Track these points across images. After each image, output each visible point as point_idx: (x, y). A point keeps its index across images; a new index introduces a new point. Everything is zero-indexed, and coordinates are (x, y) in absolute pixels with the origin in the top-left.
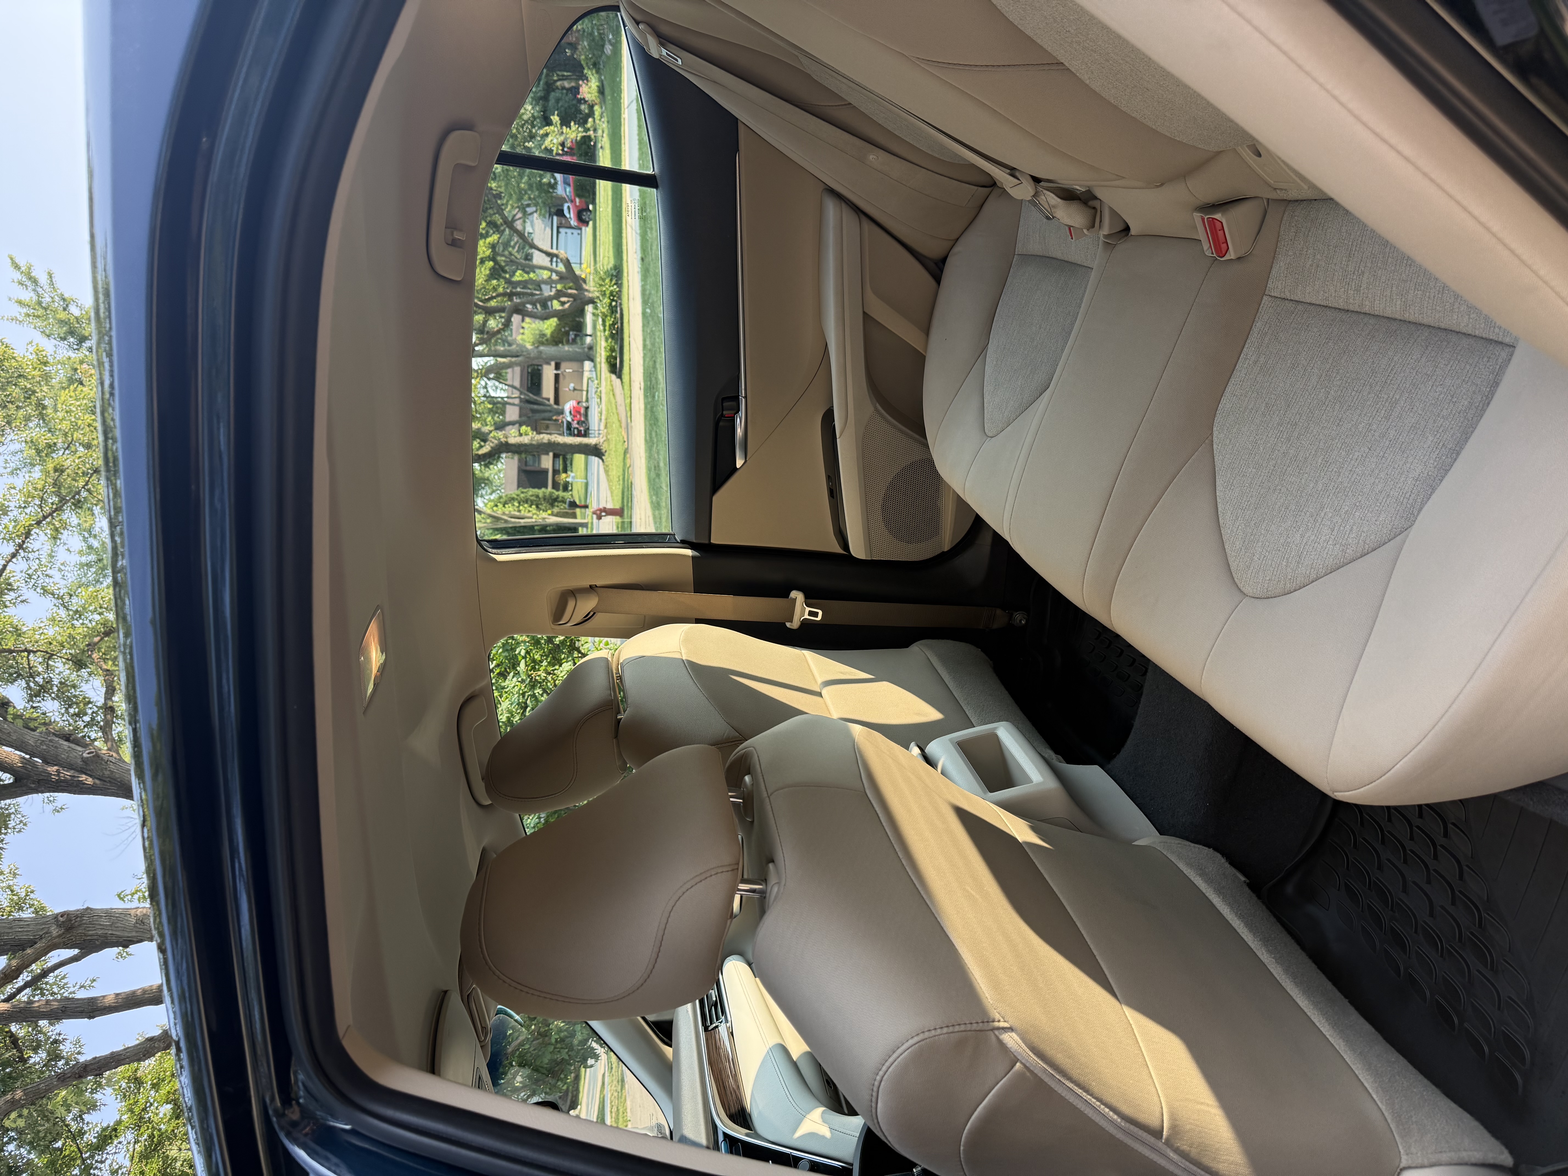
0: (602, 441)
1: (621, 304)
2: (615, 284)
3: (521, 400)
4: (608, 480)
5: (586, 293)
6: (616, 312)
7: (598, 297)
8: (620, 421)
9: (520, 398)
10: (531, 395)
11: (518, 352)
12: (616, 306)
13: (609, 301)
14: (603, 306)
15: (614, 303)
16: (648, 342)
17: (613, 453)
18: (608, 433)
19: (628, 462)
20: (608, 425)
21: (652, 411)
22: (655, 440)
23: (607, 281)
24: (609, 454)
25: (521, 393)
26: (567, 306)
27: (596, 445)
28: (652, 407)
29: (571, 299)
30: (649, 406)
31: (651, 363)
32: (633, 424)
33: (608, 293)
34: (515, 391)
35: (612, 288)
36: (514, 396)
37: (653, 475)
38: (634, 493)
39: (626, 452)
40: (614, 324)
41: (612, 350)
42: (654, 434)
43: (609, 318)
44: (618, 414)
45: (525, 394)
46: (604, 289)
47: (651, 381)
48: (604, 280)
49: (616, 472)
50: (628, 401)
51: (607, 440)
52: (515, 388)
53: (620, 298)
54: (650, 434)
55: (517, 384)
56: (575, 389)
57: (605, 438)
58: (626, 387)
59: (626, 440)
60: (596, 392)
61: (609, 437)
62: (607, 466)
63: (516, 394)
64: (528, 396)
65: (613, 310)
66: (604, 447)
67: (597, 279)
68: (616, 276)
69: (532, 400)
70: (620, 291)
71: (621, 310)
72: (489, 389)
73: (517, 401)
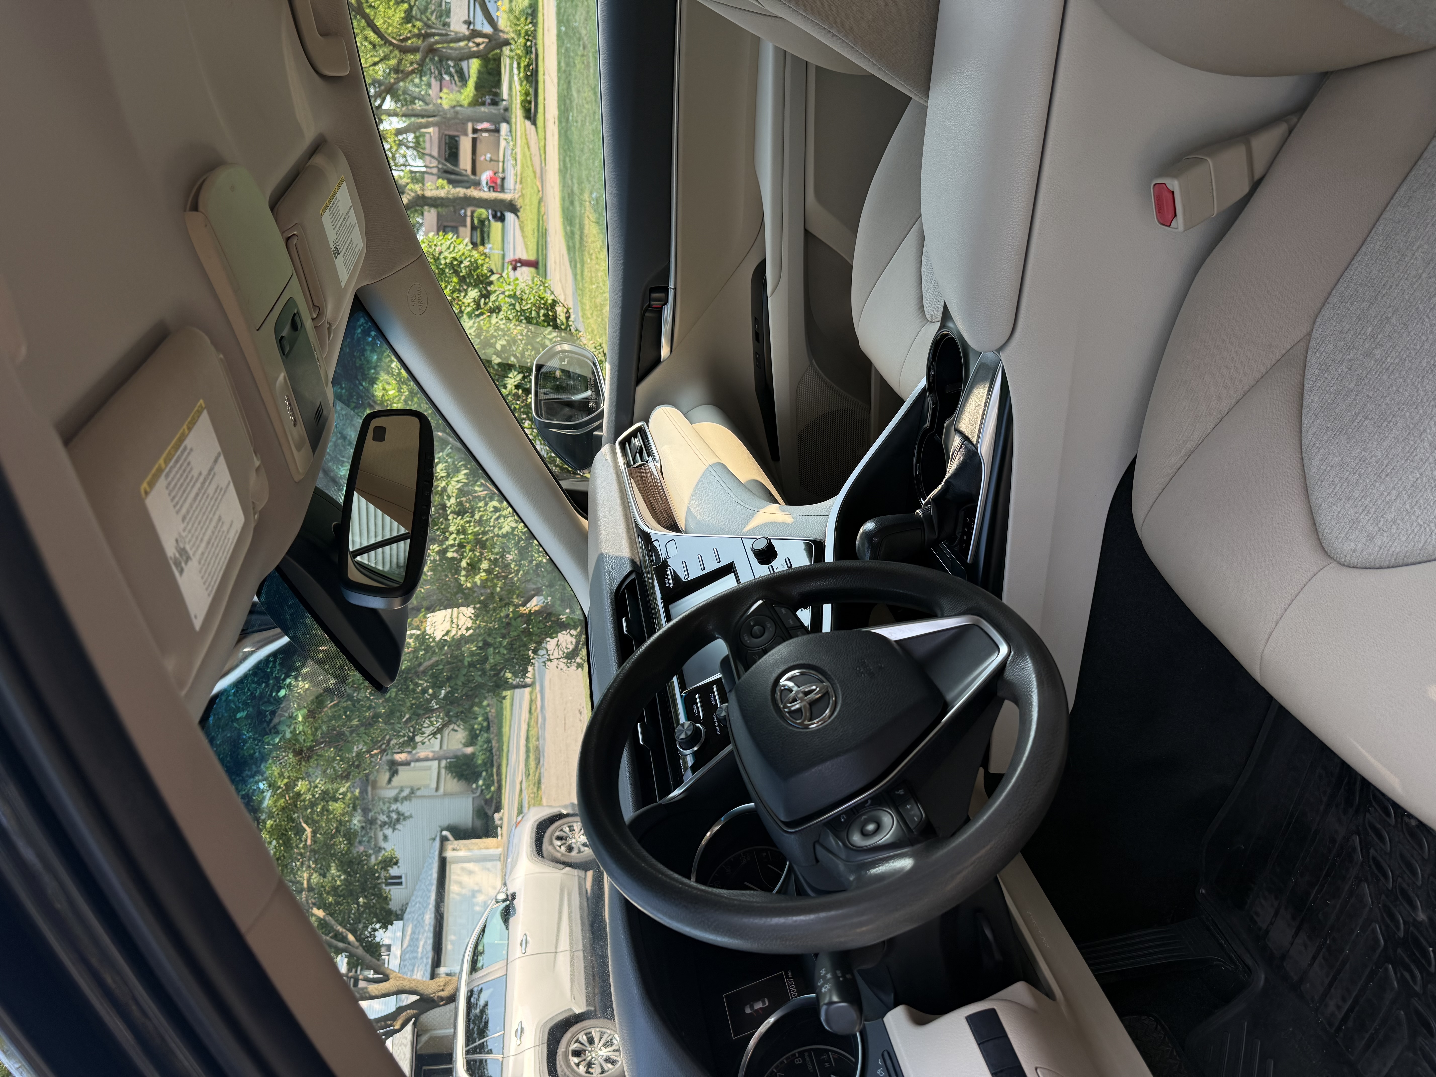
0: (517, 196)
1: (536, 44)
2: (530, 23)
3: (439, 169)
4: (523, 237)
5: (501, 34)
6: (531, 52)
7: (513, 39)
8: (534, 172)
9: (437, 167)
10: (448, 165)
11: (434, 111)
12: (531, 47)
13: (524, 41)
14: (518, 46)
15: (529, 43)
16: (563, 64)
17: (528, 207)
18: (523, 188)
19: (542, 209)
20: (523, 180)
21: (566, 137)
22: (569, 165)
23: (523, 19)
24: (524, 209)
25: (439, 162)
26: (482, 47)
27: (511, 201)
28: (566, 132)
29: (487, 40)
30: (563, 132)
31: (565, 86)
32: (547, 167)
33: (523, 32)
34: (433, 160)
35: (527, 27)
36: (432, 165)
37: (567, 203)
38: (549, 239)
39: (540, 201)
40: (528, 65)
41: (527, 94)
42: (567, 159)
43: (523, 59)
44: (532, 165)
45: (443, 164)
46: (519, 28)
47: (565, 105)
48: (518, 19)
49: (530, 227)
50: (542, 143)
51: (523, 196)
52: (433, 157)
53: (535, 37)
54: (564, 161)
55: (435, 153)
56: (491, 160)
57: (520, 194)
58: (540, 130)
59: (540, 189)
60: (512, 153)
61: (524, 192)
62: (522, 222)
63: (434, 163)
64: (445, 165)
65: (528, 50)
66: (519, 203)
67: (512, 18)
68: (531, 15)
69: (449, 170)
70: (535, 30)
71: (536, 50)
72: (409, 158)
73: (435, 171)
